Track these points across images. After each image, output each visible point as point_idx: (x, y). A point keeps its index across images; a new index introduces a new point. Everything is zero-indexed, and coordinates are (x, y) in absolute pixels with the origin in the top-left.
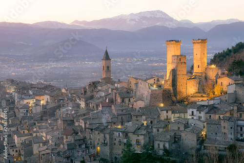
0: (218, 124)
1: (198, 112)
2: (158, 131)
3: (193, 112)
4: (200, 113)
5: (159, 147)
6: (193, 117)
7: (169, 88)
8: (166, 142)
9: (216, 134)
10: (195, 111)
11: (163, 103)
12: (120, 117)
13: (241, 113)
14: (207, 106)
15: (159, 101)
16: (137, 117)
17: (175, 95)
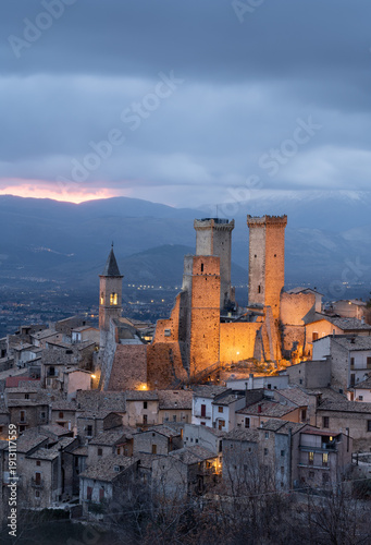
0: (251, 442)
1: (217, 408)
2: (100, 452)
3: (203, 407)
4: (221, 410)
5: (89, 497)
6: (203, 420)
7: (170, 341)
8: (107, 482)
9: (246, 468)
10: (208, 403)
11: (148, 381)
12: (17, 414)
13: (326, 414)
14: (241, 393)
15: (137, 377)
16: (61, 416)
17: (185, 363)
